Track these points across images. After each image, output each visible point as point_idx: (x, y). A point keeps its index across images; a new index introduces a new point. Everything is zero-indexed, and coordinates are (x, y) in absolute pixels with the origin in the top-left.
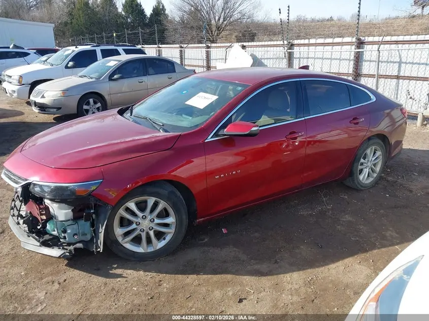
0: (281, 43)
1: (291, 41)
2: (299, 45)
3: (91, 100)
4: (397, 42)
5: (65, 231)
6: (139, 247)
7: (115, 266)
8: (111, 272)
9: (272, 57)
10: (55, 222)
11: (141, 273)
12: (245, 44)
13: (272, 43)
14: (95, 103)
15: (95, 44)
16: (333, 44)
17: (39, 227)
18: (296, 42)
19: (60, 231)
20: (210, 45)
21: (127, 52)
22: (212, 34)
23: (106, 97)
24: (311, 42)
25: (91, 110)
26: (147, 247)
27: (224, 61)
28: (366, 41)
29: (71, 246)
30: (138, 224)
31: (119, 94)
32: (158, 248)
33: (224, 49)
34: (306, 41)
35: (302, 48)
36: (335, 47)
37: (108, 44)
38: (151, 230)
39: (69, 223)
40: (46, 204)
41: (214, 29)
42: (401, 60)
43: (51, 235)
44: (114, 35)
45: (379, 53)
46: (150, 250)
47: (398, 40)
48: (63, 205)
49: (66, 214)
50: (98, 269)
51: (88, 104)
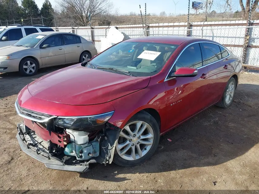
0: (141, 25)
1: (148, 24)
2: (152, 27)
3: (29, 62)
4: (211, 25)
5: (82, 152)
6: (130, 157)
7: (116, 172)
8: (116, 177)
9: (137, 34)
10: (74, 146)
11: (137, 174)
12: (117, 26)
13: (135, 26)
14: (31, 64)
15: (20, 25)
16: (174, 26)
17: (54, 151)
18: (150, 25)
19: (77, 152)
20: (93, 27)
21: (43, 30)
22: (83, 22)
23: (39, 60)
24: (160, 25)
25: (29, 68)
26: (136, 156)
27: (105, 37)
28: (193, 24)
29: (85, 162)
30: (131, 140)
31: (47, 58)
32: (142, 156)
33: (105, 29)
34: (157, 25)
35: (154, 29)
36: (175, 28)
37: (27, 25)
38: (138, 144)
39: (86, 145)
40: (67, 133)
41: (85, 19)
42: (213, 35)
43: (68, 156)
44: (22, 20)
45: (203, 31)
46: (138, 157)
47: (212, 24)
48: (82, 132)
49: (84, 139)
50: (106, 177)
51: (26, 64)
